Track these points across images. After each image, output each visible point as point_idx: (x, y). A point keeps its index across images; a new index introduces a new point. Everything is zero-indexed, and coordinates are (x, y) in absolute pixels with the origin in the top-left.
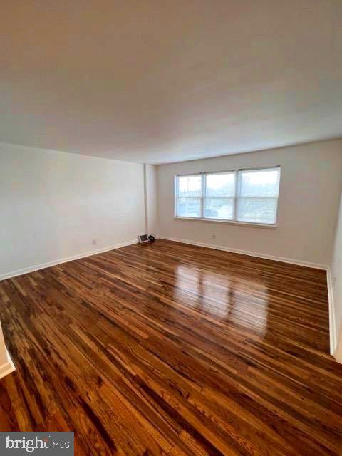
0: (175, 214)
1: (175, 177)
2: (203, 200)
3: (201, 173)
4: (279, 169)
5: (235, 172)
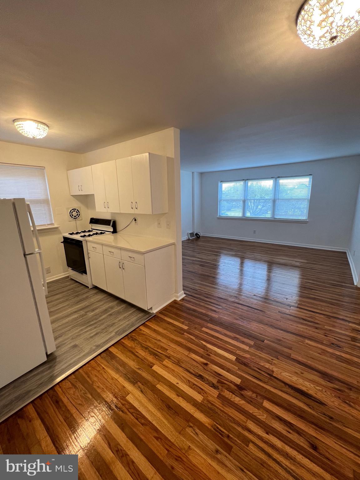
0: (218, 215)
1: (219, 183)
2: (244, 202)
3: (243, 180)
4: (311, 177)
5: (274, 179)
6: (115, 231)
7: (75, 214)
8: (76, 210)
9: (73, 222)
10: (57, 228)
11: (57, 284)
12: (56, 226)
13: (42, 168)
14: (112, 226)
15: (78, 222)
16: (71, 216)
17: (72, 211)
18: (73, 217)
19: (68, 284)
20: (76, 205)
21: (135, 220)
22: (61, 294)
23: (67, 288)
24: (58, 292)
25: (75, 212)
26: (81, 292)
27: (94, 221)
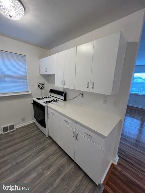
6: (65, 100)
7: (41, 86)
8: (42, 84)
9: (40, 91)
10: (30, 94)
11: (27, 129)
12: (30, 93)
13: (25, 56)
14: (64, 97)
15: (43, 91)
16: (39, 87)
17: (40, 84)
18: (40, 88)
19: (34, 129)
20: (42, 80)
21: (82, 95)
22: (28, 141)
23: (32, 134)
24: (26, 138)
25: (42, 85)
26: (41, 140)
27: (52, 91)
